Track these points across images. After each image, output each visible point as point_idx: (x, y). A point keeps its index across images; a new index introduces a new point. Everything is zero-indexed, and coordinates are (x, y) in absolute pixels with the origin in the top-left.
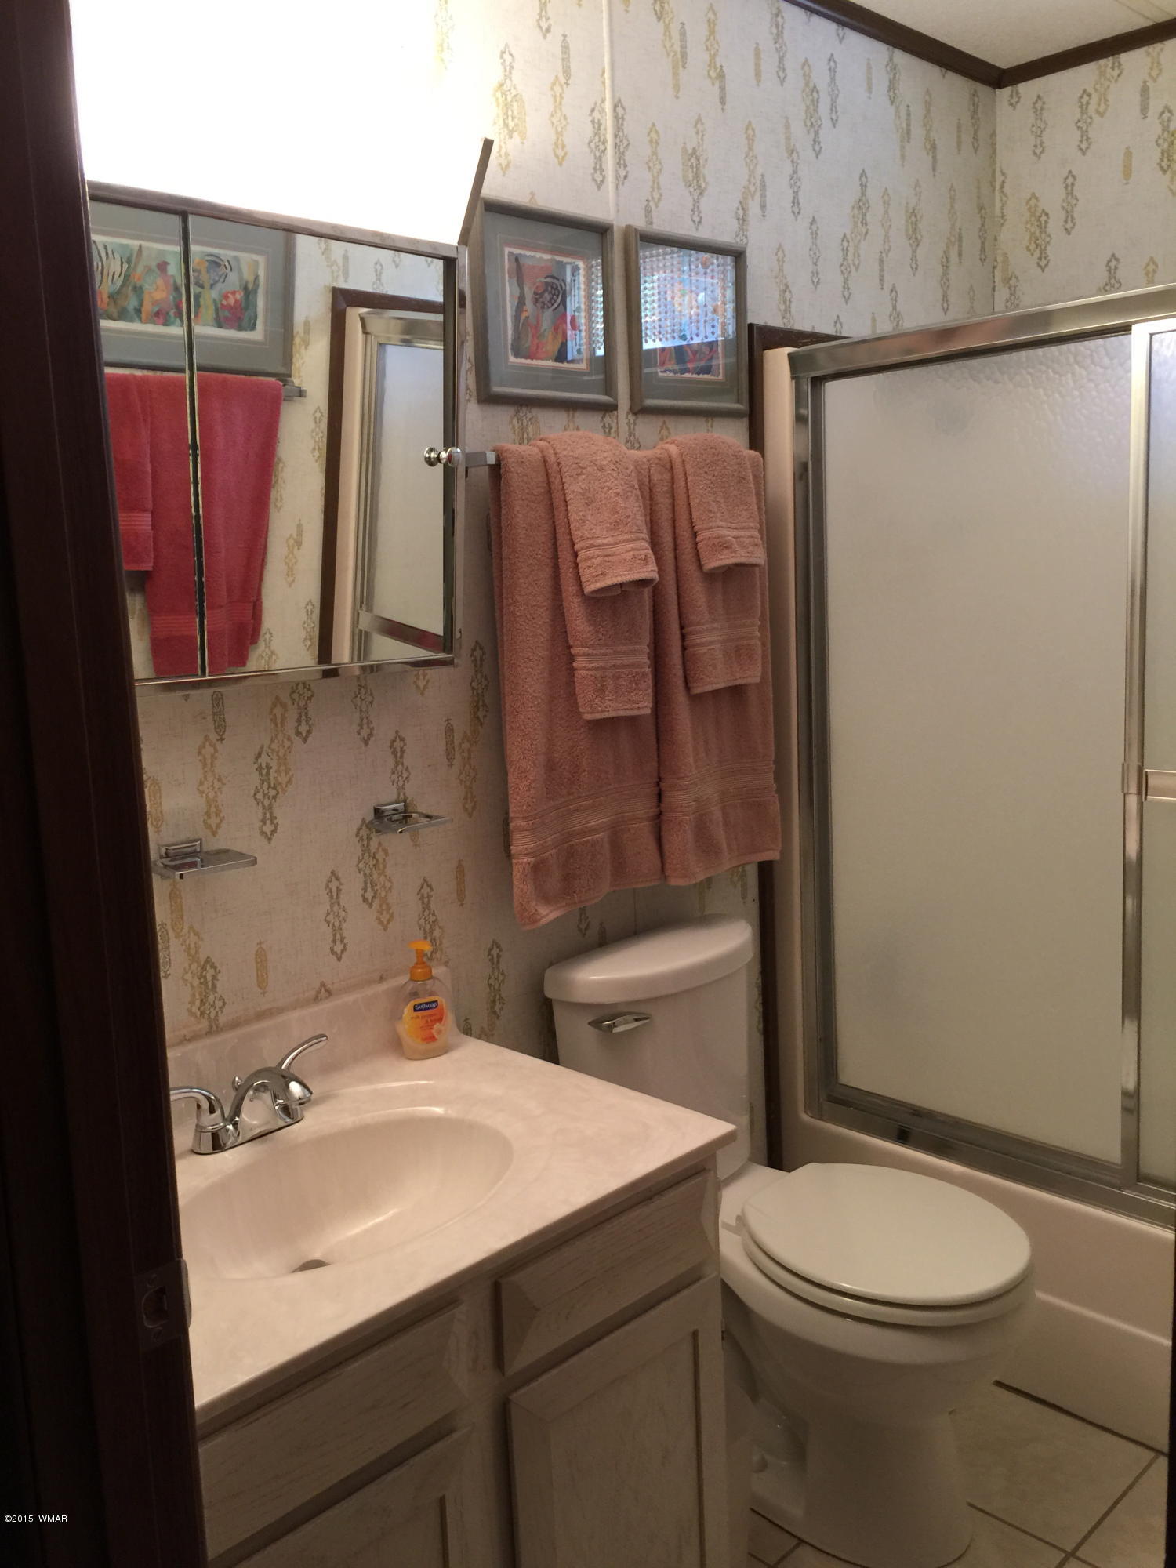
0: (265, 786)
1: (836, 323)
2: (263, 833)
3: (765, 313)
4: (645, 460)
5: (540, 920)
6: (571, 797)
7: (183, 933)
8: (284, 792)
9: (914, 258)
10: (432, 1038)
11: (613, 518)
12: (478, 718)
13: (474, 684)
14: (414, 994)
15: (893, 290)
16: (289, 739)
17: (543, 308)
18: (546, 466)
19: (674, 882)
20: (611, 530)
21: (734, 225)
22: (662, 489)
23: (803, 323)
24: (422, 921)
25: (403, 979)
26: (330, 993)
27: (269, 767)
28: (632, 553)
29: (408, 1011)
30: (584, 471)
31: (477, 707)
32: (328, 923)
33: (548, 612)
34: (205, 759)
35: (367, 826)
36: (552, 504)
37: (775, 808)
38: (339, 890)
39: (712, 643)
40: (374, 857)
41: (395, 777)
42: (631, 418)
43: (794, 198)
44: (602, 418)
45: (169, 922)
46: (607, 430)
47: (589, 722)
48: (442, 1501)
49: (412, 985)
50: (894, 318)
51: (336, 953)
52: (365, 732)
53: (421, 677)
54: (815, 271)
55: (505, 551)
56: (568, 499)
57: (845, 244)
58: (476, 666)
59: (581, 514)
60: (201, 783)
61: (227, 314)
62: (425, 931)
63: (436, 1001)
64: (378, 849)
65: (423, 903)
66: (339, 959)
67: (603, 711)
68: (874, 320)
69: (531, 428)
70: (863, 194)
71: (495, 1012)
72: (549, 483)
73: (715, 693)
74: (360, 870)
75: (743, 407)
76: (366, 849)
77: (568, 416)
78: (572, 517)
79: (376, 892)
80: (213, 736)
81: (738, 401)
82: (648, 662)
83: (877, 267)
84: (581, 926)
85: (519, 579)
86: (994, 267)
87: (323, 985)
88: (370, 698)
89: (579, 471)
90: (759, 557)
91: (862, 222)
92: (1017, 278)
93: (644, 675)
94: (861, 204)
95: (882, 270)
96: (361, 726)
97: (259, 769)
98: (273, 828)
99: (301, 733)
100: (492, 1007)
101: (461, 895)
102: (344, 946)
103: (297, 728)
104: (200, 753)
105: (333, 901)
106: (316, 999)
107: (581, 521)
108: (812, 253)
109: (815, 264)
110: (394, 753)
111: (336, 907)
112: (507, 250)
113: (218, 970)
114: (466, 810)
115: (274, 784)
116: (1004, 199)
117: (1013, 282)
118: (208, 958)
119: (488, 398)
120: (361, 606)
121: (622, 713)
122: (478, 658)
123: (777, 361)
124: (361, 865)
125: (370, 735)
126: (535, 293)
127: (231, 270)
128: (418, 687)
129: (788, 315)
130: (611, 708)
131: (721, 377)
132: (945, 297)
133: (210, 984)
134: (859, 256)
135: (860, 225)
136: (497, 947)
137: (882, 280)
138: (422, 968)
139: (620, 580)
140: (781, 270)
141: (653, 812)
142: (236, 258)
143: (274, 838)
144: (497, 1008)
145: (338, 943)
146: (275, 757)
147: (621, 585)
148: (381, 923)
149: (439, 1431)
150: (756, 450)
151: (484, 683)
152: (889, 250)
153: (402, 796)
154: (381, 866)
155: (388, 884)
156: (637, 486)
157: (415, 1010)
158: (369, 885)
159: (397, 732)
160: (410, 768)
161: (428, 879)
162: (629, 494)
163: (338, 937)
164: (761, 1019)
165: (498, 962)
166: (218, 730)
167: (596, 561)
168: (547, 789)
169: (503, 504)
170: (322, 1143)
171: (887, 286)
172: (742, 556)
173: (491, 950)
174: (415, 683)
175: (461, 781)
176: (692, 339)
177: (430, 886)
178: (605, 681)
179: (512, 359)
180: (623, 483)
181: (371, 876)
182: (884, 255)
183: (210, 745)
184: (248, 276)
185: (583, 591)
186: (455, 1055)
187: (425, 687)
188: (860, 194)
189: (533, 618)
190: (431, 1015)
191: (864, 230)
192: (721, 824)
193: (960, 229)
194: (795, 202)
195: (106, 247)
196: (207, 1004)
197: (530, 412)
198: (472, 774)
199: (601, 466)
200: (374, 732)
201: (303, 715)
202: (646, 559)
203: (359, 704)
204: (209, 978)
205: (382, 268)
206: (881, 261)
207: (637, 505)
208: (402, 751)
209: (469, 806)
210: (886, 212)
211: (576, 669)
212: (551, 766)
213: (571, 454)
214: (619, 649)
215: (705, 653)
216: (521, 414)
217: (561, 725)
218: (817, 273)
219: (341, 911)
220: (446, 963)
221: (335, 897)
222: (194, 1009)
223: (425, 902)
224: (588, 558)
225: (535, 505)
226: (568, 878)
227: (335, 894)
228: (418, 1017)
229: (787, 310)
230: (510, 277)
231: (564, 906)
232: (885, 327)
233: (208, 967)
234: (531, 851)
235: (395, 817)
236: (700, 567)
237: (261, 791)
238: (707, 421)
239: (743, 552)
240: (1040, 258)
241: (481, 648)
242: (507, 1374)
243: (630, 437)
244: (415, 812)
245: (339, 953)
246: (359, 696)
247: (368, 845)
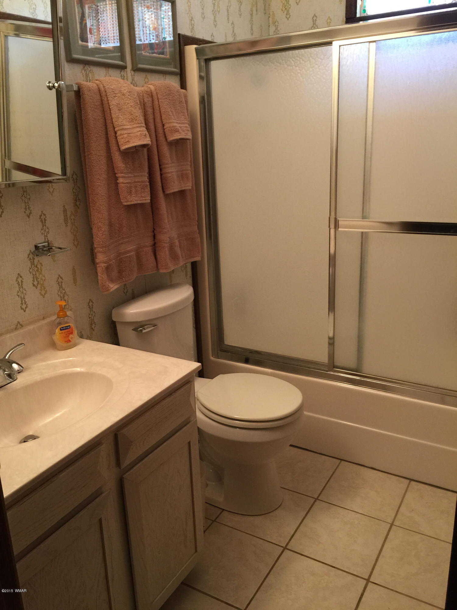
1: (212, 36)
3: (184, 30)
4: (141, 92)
5: (110, 289)
6: (120, 238)
9: (240, 11)
10: (70, 341)
11: (131, 117)
12: (77, 205)
13: (74, 190)
14: (59, 324)
15: (232, 23)
17: (92, 19)
18: (100, 92)
19: (162, 271)
20: (130, 122)
22: (149, 104)
23: (199, 35)
24: (59, 293)
25: (54, 318)
26: (22, 325)
28: (140, 133)
29: (57, 331)
30: (117, 95)
31: (76, 200)
32: (18, 296)
33: (105, 158)
35: (32, 254)
36: (103, 110)
37: (199, 240)
38: (22, 282)
39: (172, 172)
40: (36, 267)
41: (43, 231)
42: (133, 73)
44: (121, 72)
46: (123, 78)
47: (125, 206)
48: (100, 520)
49: (58, 320)
50: (234, 36)
52: (28, 212)
53: (51, 187)
54: (203, 12)
55: (85, 131)
56: (111, 107)
57: (214, 1)
58: (74, 182)
59: (117, 114)
62: (61, 297)
63: (70, 326)
64: (38, 263)
65: (59, 285)
66: (25, 311)
67: (131, 201)
68: (226, 36)
69: (90, 74)
71: (92, 329)
72: (102, 100)
73: (174, 193)
75: (177, 70)
76: (33, 263)
77: (106, 70)
78: (113, 116)
79: (38, 282)
81: (175, 68)
82: (148, 180)
83: (226, 13)
84: (125, 291)
85: (92, 143)
86: (269, 17)
87: (19, 322)
88: (29, 197)
89: (115, 95)
90: (189, 136)
92: (278, 22)
93: (146, 186)
95: (228, 14)
96: (26, 209)
100: (91, 326)
101: (75, 281)
102: (27, 305)
105: (20, 286)
106: (16, 329)
107: (117, 118)
108: (201, 4)
109: (203, 9)
110: (42, 221)
111: (21, 289)
114: (74, 245)
117: (276, 24)
119: (71, 60)
120: (5, 158)
121: (139, 202)
122: (75, 178)
123: (191, 50)
124: (31, 270)
125: (30, 213)
126: (88, 12)
128: (50, 191)
129: (193, 31)
130: (134, 200)
131: (168, 56)
132: (252, 29)
134: (219, 7)
136: (92, 302)
137: (228, 19)
138: (62, 313)
139: (135, 144)
140: (190, 11)
141: (152, 243)
144: (93, 327)
145: (24, 304)
147: (135, 147)
148: (41, 295)
149: (97, 494)
150: (184, 89)
151: (78, 190)
152: (231, 6)
153: (46, 240)
154: (40, 270)
155: (43, 278)
156: (139, 103)
157: (61, 330)
158: (35, 279)
159: (42, 211)
160: (49, 227)
161: (61, 275)
162: (136, 106)
163: (23, 301)
164: (195, 323)
165: (92, 308)
167: (125, 136)
168: (110, 235)
169: (82, 109)
170: (28, 388)
171: (230, 22)
172: (183, 135)
173: (89, 303)
174: (48, 189)
175: (72, 232)
176: (144, 41)
177: (62, 278)
178: (131, 188)
179: (80, 42)
180: (133, 101)
181: (36, 275)
182: (229, 8)
185: (120, 149)
186: (79, 347)
187: (53, 191)
189: (99, 161)
190: (68, 332)
192: (179, 247)
197: (90, 67)
198: (76, 229)
199: (123, 93)
200: (32, 212)
202: (145, 135)
203: (24, 200)
206: (228, 10)
207: (140, 111)
208: (45, 220)
209: (76, 243)
211: (119, 183)
212: (111, 225)
213: (110, 87)
214: (136, 174)
215: (170, 177)
216: (86, 68)
217: (114, 207)
218: (204, 14)
219: (24, 291)
220: (71, 310)
221: (21, 285)
223: (60, 284)
224: (121, 135)
225: (97, 110)
226: (120, 272)
227: (20, 284)
228: (62, 333)
229: (193, 29)
230: (77, 4)
231: (119, 283)
232: (230, 39)
234: (105, 261)
235: (45, 249)
236: (166, 140)
238: (163, 76)
239: (183, 133)
240: (287, 14)
241: (76, 175)
242: (122, 468)
243: (132, 81)
244: (54, 247)
245: (24, 308)
246: (24, 196)
247: (33, 261)
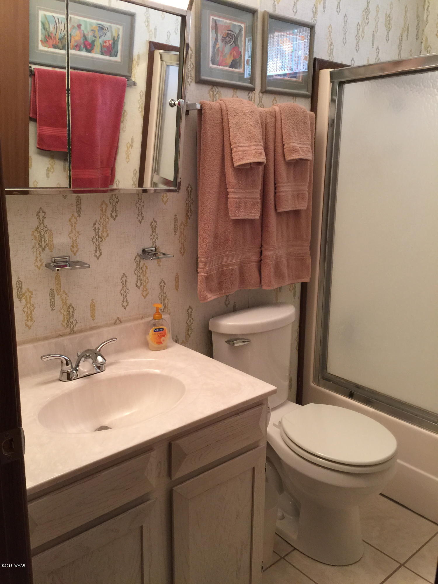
0: (97, 237)
1: (352, 60)
2: (95, 256)
3: (321, 54)
4: (264, 112)
5: (207, 299)
6: (224, 251)
7: (61, 293)
8: (105, 239)
9: (387, 35)
10: (161, 343)
11: (249, 135)
12: (188, 216)
13: (187, 202)
14: (155, 325)
15: (378, 48)
16: (108, 218)
17: (226, 44)
18: (221, 111)
19: (265, 288)
20: (247, 140)
21: (311, 15)
22: (271, 125)
23: (337, 60)
24: (160, 296)
25: (151, 318)
26: (120, 322)
27: (99, 229)
28: (255, 150)
29: (151, 331)
30: (238, 114)
31: (188, 211)
32: (121, 294)
33: (218, 174)
34: (72, 224)
35: (139, 257)
36: (223, 128)
37: (309, 262)
38: (126, 281)
39: (287, 191)
40: (142, 269)
41: (152, 237)
42: (261, 94)
43: (338, 5)
44: (249, 93)
45: (55, 288)
46: (250, 99)
47: (234, 220)
48: (142, 527)
49: (153, 321)
51: (124, 306)
52: (140, 218)
53: (165, 197)
54: (344, 38)
55: (202, 147)
56: (230, 126)
57: (359, 27)
58: (188, 194)
59: (235, 132)
60: (70, 233)
61: (106, 49)
62: (161, 300)
63: (163, 328)
64: (143, 266)
65: (161, 289)
66: (125, 309)
67: (239, 216)
68: (368, 59)
69: (217, 95)
70: (368, 6)
71: (188, 334)
72: (222, 119)
73: (287, 212)
74: (135, 274)
75: (309, 93)
76: (139, 265)
77: (234, 92)
78: (231, 134)
79: (141, 283)
80: (76, 215)
81: (307, 91)
82: (260, 197)
83: (371, 38)
84: (226, 303)
85: (207, 158)
86: (422, 43)
87: (118, 318)
88: (143, 204)
89: (236, 114)
90: (310, 156)
91: (366, 18)
92: (431, 47)
93: (257, 203)
94: (367, 10)
95: (373, 40)
96: (138, 215)
97: (95, 230)
98: (100, 254)
99: (113, 216)
100: (188, 333)
101: (177, 287)
102: (128, 304)
103: (111, 214)
104: (70, 221)
106: (115, 324)
107: (235, 136)
108: (344, 29)
109: (345, 34)
110: (152, 227)
111: (125, 288)
112: (211, 17)
113: (74, 309)
114: (181, 253)
115: (101, 236)
116: (428, 13)
118: (71, 304)
119: (200, 81)
121: (247, 217)
122: (189, 191)
123: (325, 75)
124: (136, 272)
125: (142, 219)
126: (223, 37)
127: (108, 31)
128: (163, 201)
129: (332, 55)
130: (242, 215)
131: (300, 80)
132: (399, 53)
133: (71, 314)
134: (364, 32)
135: (365, 19)
136: (191, 309)
137: (373, 44)
138: (158, 315)
139: (249, 161)
140: (330, 36)
141: (257, 259)
142: (110, 27)
143: (100, 258)
144: (190, 333)
145: (125, 302)
146: (102, 225)
147: (250, 164)
148: (143, 295)
149: (142, 500)
150: (313, 112)
151: (191, 201)
152: (377, 31)
153: (154, 245)
154: (144, 273)
155: (147, 281)
156: (260, 123)
157: (154, 331)
158: (139, 280)
159: (154, 219)
160: (158, 234)
161: (164, 280)
162: (256, 126)
163: (125, 299)
164: (298, 345)
165: (191, 315)
166: (78, 212)
167: (240, 153)
168: (214, 246)
169: (202, 126)
171: (375, 47)
172: (303, 156)
173: (188, 310)
174: (162, 199)
175: (179, 241)
177: (164, 282)
178: (240, 204)
179: (211, 65)
180: (254, 121)
181: (140, 276)
182: (375, 33)
183: (74, 218)
184: (115, 35)
185: (234, 165)
186: (170, 350)
187: (166, 201)
188: (366, 6)
189: (212, 176)
190: (160, 334)
191: (367, 22)
192: (286, 266)
193: (408, 25)
194: (338, 6)
195: (58, 19)
196: (70, 322)
197: (218, 89)
198: (184, 238)
199: (245, 113)
200: (144, 218)
201: (114, 209)
202: (261, 153)
203: (138, 206)
204: (71, 312)
205: (170, 34)
206: (373, 35)
207: (259, 131)
208: (155, 227)
209: (182, 251)
210: (377, 15)
211: (229, 198)
212: (216, 237)
213: (233, 107)
214: (247, 191)
215: (284, 195)
216: (213, 89)
217: (221, 221)
218: (346, 39)
219: (127, 290)
220: (169, 314)
221: (124, 284)
222: (64, 324)
223: (162, 288)
224: (236, 152)
225: (216, 128)
226: (220, 283)
227: (124, 283)
228: (155, 334)
229: (331, 53)
230: (212, 29)
231: (218, 295)
233: (71, 308)
234: (206, 271)
235: (151, 253)
236: (285, 159)
237: (95, 238)
238: (293, 99)
239: (303, 154)
241: (191, 187)
242: (173, 480)
243: (260, 102)
244: (159, 252)
245: (125, 306)
246: (138, 203)
247: (139, 264)
